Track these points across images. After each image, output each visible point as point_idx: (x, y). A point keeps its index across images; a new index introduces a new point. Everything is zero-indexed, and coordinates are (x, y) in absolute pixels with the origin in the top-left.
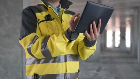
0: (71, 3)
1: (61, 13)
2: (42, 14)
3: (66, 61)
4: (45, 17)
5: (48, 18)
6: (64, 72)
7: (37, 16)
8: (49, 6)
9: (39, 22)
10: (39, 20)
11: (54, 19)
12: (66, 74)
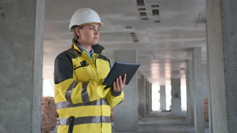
0: (103, 48)
1: (95, 59)
2: (77, 60)
3: (101, 104)
4: (81, 63)
5: (84, 64)
6: (100, 115)
7: (73, 62)
8: (83, 52)
9: (75, 68)
10: (75, 66)
11: (89, 64)
12: (101, 117)
